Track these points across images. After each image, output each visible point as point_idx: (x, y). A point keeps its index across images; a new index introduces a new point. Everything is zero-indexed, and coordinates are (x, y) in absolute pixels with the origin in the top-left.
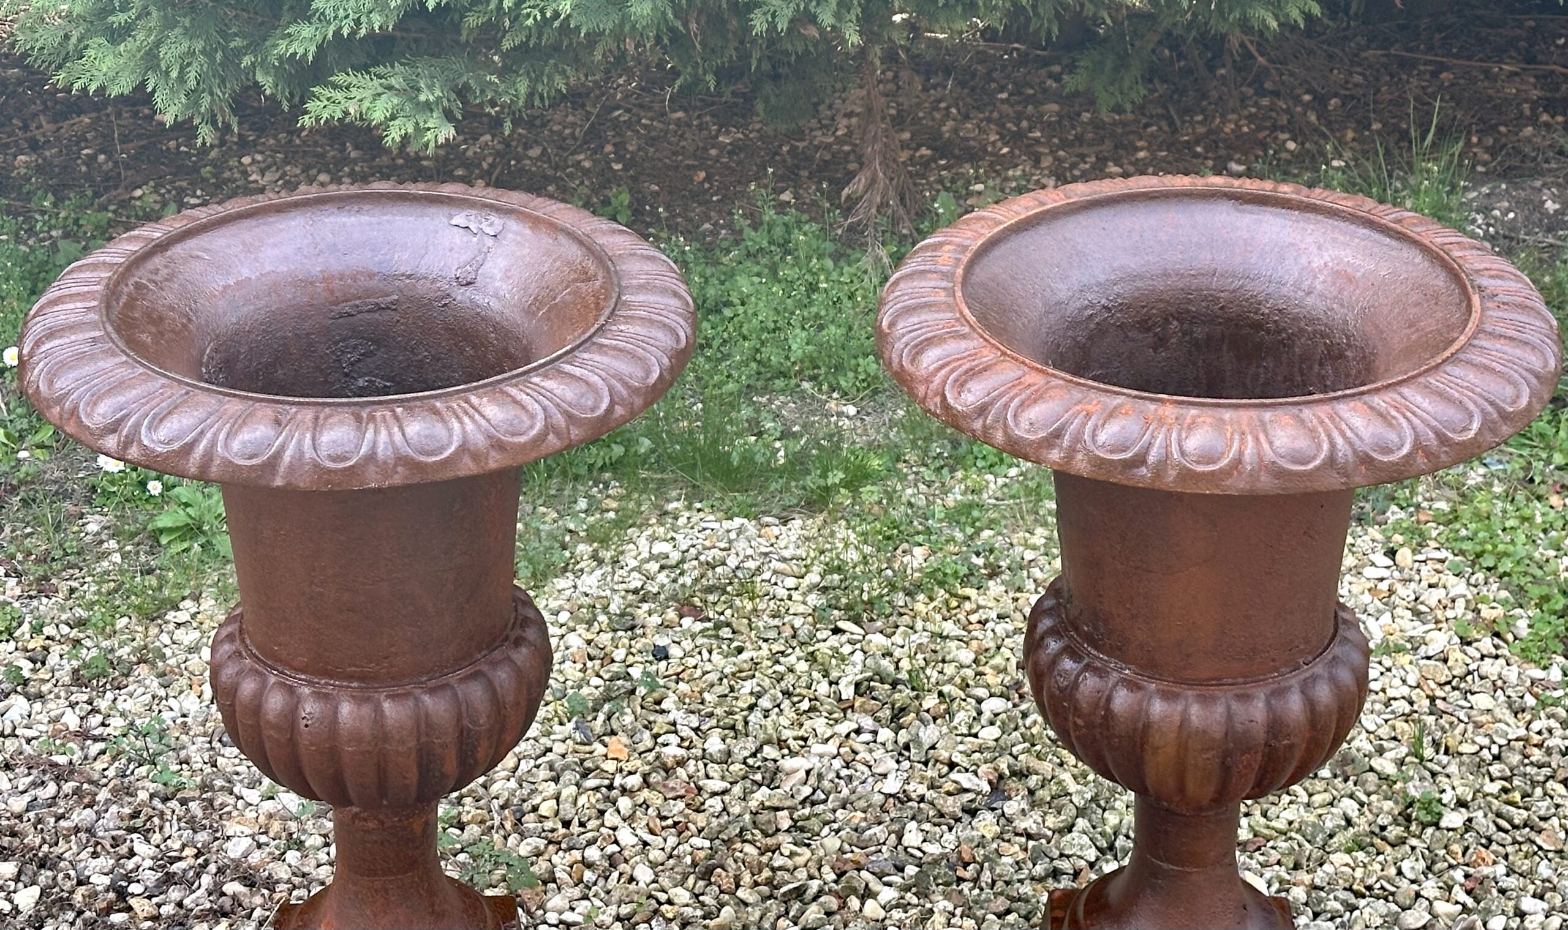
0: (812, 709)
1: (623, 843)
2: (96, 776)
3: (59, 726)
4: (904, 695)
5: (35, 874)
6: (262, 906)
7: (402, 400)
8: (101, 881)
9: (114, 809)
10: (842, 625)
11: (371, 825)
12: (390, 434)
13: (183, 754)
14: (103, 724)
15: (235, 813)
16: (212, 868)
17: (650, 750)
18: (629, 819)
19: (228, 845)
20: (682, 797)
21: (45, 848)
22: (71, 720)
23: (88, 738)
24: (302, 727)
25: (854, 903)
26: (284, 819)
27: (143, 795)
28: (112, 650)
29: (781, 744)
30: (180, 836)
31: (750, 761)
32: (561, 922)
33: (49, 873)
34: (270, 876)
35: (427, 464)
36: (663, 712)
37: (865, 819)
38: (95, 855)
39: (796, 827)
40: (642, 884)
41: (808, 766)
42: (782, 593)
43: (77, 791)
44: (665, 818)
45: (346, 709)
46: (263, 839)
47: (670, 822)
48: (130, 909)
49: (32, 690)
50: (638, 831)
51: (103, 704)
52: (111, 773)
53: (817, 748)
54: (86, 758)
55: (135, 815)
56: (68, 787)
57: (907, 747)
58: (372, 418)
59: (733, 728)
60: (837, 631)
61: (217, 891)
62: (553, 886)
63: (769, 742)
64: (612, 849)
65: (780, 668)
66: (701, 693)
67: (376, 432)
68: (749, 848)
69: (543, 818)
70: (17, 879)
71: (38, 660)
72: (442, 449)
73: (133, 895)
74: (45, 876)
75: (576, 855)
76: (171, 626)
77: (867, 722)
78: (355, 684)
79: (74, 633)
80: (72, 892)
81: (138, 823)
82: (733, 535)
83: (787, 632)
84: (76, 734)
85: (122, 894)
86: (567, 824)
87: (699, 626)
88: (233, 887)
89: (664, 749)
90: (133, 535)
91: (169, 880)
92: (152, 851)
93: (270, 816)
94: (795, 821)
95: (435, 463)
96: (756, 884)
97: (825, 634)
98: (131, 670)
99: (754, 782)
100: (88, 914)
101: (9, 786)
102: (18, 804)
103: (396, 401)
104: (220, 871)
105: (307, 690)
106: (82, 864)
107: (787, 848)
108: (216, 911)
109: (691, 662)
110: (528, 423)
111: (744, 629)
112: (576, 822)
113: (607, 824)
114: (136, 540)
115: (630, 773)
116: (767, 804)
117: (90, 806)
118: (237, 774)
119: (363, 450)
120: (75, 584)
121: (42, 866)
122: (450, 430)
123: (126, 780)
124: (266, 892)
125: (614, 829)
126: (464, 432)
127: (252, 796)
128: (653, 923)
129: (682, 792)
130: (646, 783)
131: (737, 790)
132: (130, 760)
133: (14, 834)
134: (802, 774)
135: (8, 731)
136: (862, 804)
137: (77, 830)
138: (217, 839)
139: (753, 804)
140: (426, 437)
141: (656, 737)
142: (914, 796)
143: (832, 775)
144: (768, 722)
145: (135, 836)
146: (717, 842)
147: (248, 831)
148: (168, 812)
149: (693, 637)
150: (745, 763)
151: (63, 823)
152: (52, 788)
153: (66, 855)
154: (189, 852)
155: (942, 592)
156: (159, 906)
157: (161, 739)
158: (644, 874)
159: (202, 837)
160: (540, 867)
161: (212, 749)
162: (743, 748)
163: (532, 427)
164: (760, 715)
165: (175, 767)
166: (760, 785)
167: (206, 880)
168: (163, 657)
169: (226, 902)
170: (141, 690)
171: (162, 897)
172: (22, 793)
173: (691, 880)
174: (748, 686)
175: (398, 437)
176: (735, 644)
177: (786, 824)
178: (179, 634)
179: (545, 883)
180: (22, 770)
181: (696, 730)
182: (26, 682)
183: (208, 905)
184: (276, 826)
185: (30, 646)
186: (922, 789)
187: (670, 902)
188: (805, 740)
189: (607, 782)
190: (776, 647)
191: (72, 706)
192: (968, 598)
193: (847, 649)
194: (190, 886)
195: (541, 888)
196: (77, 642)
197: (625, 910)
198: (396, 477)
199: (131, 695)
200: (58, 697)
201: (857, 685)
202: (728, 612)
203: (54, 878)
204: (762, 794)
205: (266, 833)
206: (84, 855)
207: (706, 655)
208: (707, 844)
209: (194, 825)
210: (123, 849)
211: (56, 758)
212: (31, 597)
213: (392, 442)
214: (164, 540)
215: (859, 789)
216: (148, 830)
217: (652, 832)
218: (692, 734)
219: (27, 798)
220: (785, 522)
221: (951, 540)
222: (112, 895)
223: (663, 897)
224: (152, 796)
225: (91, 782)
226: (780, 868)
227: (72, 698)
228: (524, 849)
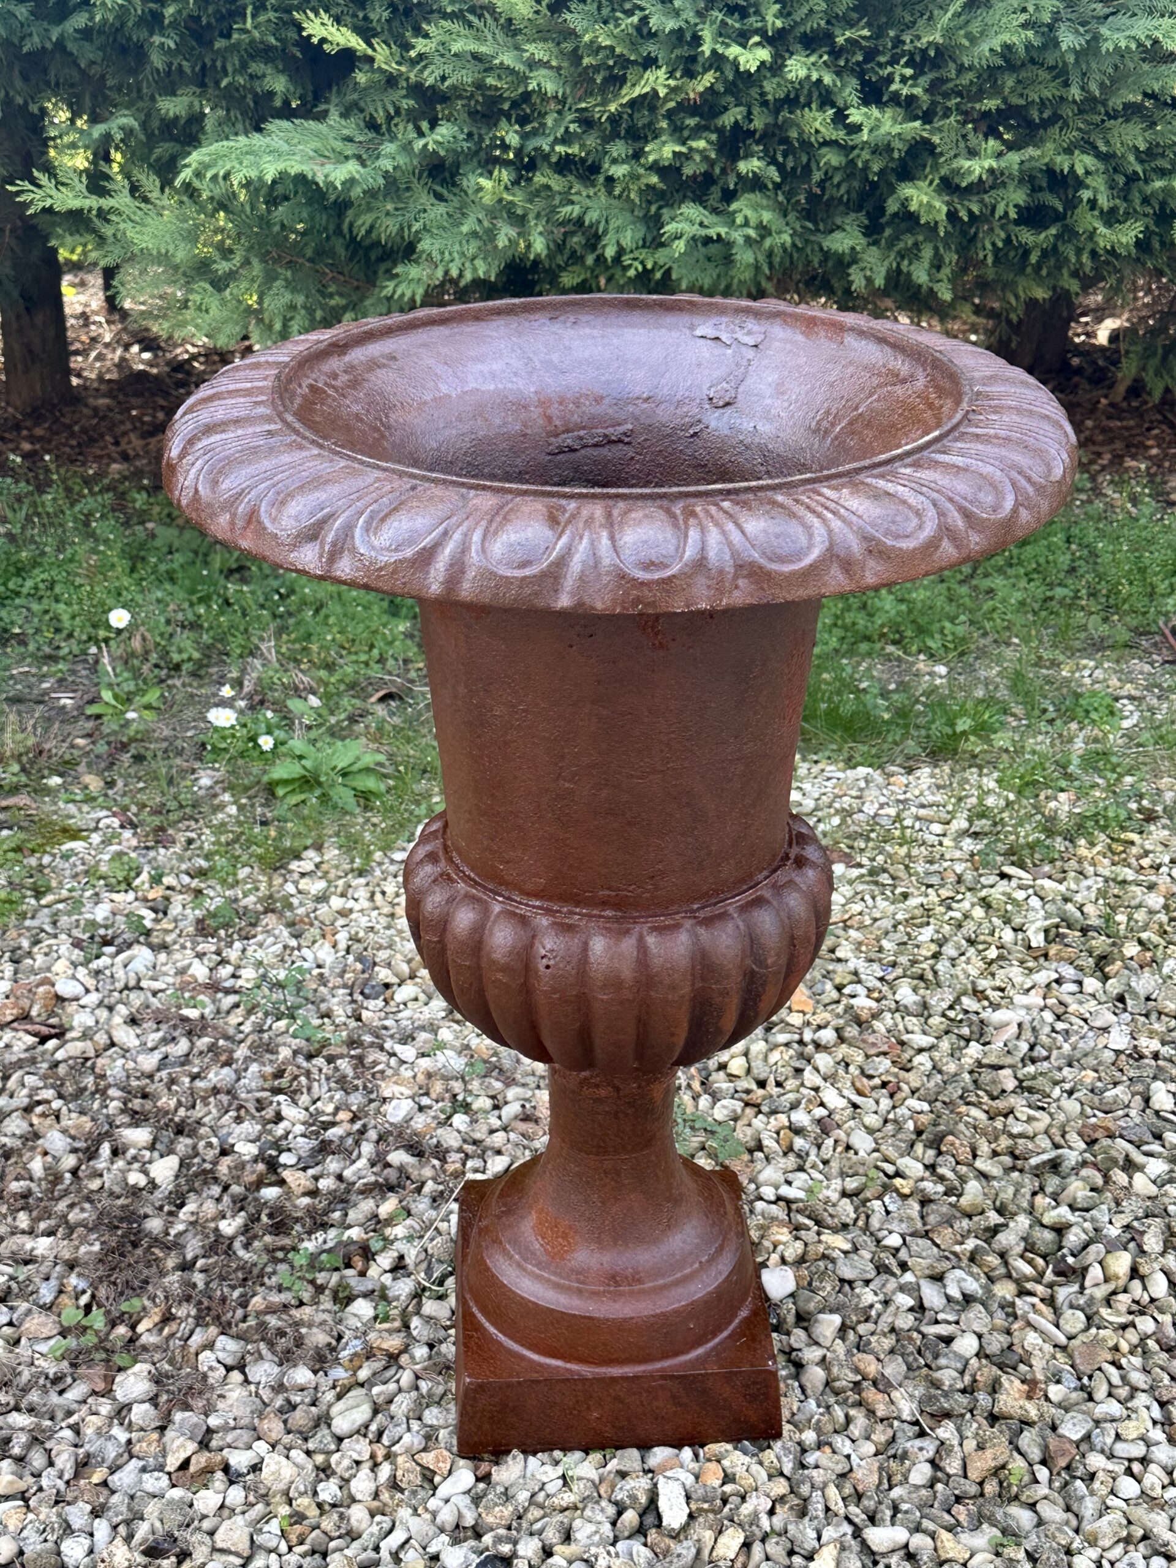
0: (1000, 957)
1: (831, 1106)
2: (231, 1031)
3: (186, 978)
4: (1100, 943)
5: (172, 1142)
6: (434, 1179)
7: (729, 492)
8: (246, 1150)
9: (254, 1068)
10: (1008, 870)
11: (602, 1092)
12: (724, 533)
13: (323, 1007)
14: (234, 976)
15: (389, 1072)
16: (372, 1135)
17: (838, 1002)
18: (830, 1078)
19: (388, 1108)
20: (885, 1054)
21: (182, 1112)
22: (200, 971)
23: (218, 990)
24: (542, 968)
25: (1120, 1177)
26: (446, 1079)
27: (285, 1053)
28: (236, 900)
29: (978, 994)
30: (332, 1098)
31: (951, 1014)
32: (779, 1198)
33: (189, 1141)
34: (438, 1145)
35: (780, 574)
36: (839, 960)
37: (1100, 1079)
38: (239, 1120)
39: (1022, 1087)
40: (862, 1153)
41: (1018, 1019)
42: (932, 839)
43: (212, 1048)
44: (870, 1077)
45: (598, 946)
46: (425, 1101)
47: (877, 1081)
48: (282, 1182)
49: (155, 940)
50: (846, 1092)
51: (233, 954)
52: (247, 1028)
53: (1019, 999)
54: (218, 1012)
55: (279, 1074)
56: (203, 1042)
57: (1121, 999)
58: (691, 513)
59: (921, 977)
60: (1003, 876)
61: (379, 1161)
62: (759, 1155)
63: (965, 993)
64: (820, 1112)
65: (958, 915)
66: (878, 940)
67: (703, 530)
68: (975, 1112)
69: (732, 1077)
70: (152, 1147)
71: (161, 909)
72: (798, 555)
73: (285, 1166)
74: (183, 1144)
75: (783, 1119)
76: (296, 876)
77: (1068, 972)
78: (608, 913)
79: (195, 883)
80: (215, 1163)
81: (284, 1082)
82: (862, 784)
83: (952, 879)
84: (207, 986)
85: (273, 1165)
86: (762, 1084)
87: (855, 872)
88: (398, 1157)
89: (853, 1001)
90: (247, 789)
91: (325, 1149)
92: (303, 1115)
93: (429, 1075)
94: (1021, 1081)
95: (793, 573)
96: (995, 1154)
97: (993, 879)
98: (258, 919)
99: (960, 1037)
100: (236, 1189)
101: (137, 1042)
102: (148, 1062)
103: (720, 492)
104: (381, 1138)
105: (544, 921)
106: (225, 1131)
107: (1023, 1112)
108: (381, 1186)
109: (856, 908)
110: (915, 521)
111: (902, 874)
112: (771, 1081)
113: (807, 1083)
114: (252, 792)
115: (820, 1027)
116: (985, 1061)
117: (228, 1063)
118: (386, 1028)
119: (689, 553)
120: (193, 835)
121: (179, 1132)
122: (808, 529)
123: (266, 1036)
124: (436, 1162)
125: (816, 1089)
126: (830, 531)
127: (407, 1052)
128: (887, 1199)
129: (885, 1048)
130: (841, 1039)
131: (945, 1045)
132: (266, 1014)
133: (145, 1096)
134: (1013, 1029)
135: (132, 983)
136: (1091, 1061)
137: (215, 1091)
138: (371, 1101)
139: (968, 1062)
140: (777, 536)
141: (839, 988)
142: (1146, 1052)
143: (1047, 1029)
144: (958, 971)
145: (281, 1098)
146: (939, 1104)
147: (408, 1092)
148: (315, 1070)
149: (851, 882)
150: (944, 1015)
151: (199, 1084)
152: (183, 1045)
153: (206, 1120)
154: (343, 1116)
155: (1102, 836)
156: (316, 1178)
157: (299, 990)
158: (863, 1142)
159: (356, 1100)
160: (744, 1134)
161: (354, 1001)
162: (940, 1000)
163: (920, 527)
164: (948, 964)
165: (316, 1022)
166: (968, 1041)
167: (367, 1148)
168: (290, 906)
169: (391, 1174)
170: (271, 940)
171: (319, 1168)
172: (152, 1049)
173: (919, 1148)
174: (926, 934)
175: (736, 537)
176: (899, 890)
177: (1010, 1084)
178: (304, 884)
179: (751, 1151)
180: (150, 1025)
181: (881, 979)
182: (148, 933)
183: (373, 1179)
184: (438, 1087)
185: (151, 896)
186: (1155, 1045)
187: (898, 1174)
188: (1002, 990)
189: (796, 1037)
190: (945, 893)
191: (200, 956)
192: (1132, 843)
193: (1020, 895)
194: (348, 1155)
195: (746, 1157)
196: (198, 892)
197: (852, 1184)
198: (736, 593)
199: (261, 945)
200: (183, 947)
201: (1046, 931)
202: (880, 859)
203: (194, 1147)
204: (974, 1050)
205: (427, 1094)
206: (227, 1119)
207: (870, 902)
208: (926, 1107)
209: (343, 1083)
210: (269, 1113)
211: (187, 1012)
212: (147, 848)
213: (730, 544)
214: (280, 792)
215: (1081, 1044)
216: (295, 1092)
217: (860, 1093)
218: (878, 984)
219: (157, 1056)
220: (910, 771)
221: (1094, 786)
222: (261, 1167)
223: (890, 1169)
224: (295, 1053)
225: (227, 1038)
226: (1021, 1136)
227: (199, 948)
228: (720, 1112)
